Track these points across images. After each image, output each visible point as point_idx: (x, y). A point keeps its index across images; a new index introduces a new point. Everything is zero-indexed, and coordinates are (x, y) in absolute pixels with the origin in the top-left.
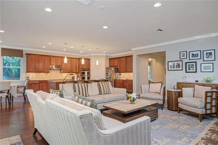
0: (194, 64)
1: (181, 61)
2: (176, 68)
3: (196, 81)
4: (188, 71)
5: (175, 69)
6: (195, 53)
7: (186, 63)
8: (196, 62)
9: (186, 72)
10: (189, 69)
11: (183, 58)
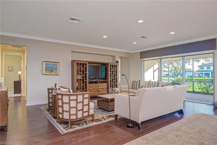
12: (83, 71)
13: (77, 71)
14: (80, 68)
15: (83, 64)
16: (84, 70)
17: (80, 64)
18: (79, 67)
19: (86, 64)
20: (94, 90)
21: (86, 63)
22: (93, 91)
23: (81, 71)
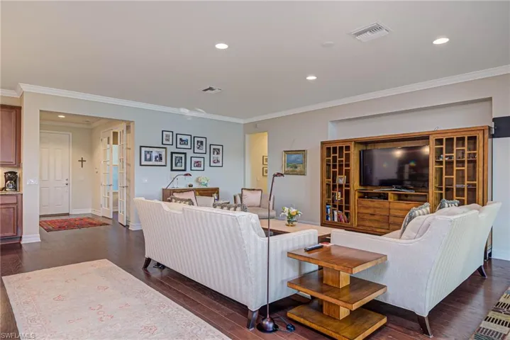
0: (183, 156)
1: (164, 150)
2: (156, 160)
3: (190, 186)
4: (174, 168)
5: (153, 162)
6: (184, 138)
7: (172, 153)
8: (185, 154)
9: (172, 170)
10: (176, 165)
11: (168, 143)
12: (341, 166)
13: (327, 165)
14: (335, 158)
15: (341, 148)
16: (344, 163)
17: (335, 149)
18: (332, 155)
19: (348, 148)
20: (372, 218)
21: (348, 144)
22: (370, 220)
23: (336, 165)
